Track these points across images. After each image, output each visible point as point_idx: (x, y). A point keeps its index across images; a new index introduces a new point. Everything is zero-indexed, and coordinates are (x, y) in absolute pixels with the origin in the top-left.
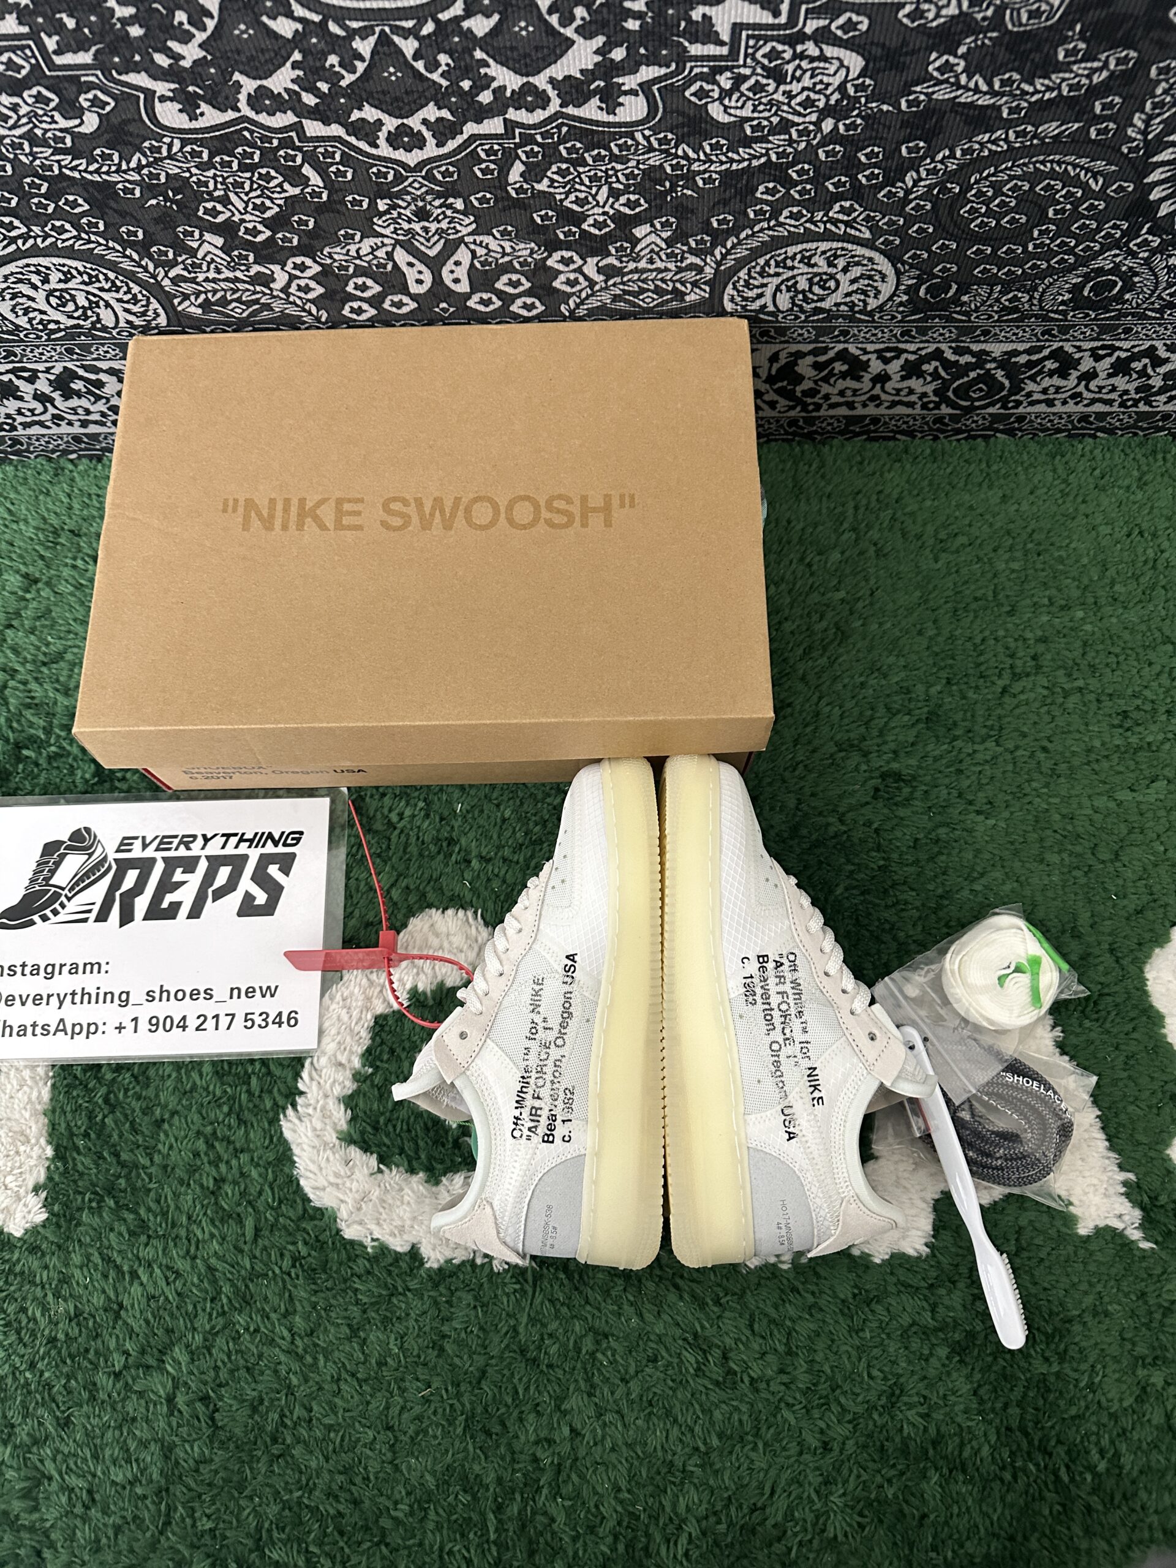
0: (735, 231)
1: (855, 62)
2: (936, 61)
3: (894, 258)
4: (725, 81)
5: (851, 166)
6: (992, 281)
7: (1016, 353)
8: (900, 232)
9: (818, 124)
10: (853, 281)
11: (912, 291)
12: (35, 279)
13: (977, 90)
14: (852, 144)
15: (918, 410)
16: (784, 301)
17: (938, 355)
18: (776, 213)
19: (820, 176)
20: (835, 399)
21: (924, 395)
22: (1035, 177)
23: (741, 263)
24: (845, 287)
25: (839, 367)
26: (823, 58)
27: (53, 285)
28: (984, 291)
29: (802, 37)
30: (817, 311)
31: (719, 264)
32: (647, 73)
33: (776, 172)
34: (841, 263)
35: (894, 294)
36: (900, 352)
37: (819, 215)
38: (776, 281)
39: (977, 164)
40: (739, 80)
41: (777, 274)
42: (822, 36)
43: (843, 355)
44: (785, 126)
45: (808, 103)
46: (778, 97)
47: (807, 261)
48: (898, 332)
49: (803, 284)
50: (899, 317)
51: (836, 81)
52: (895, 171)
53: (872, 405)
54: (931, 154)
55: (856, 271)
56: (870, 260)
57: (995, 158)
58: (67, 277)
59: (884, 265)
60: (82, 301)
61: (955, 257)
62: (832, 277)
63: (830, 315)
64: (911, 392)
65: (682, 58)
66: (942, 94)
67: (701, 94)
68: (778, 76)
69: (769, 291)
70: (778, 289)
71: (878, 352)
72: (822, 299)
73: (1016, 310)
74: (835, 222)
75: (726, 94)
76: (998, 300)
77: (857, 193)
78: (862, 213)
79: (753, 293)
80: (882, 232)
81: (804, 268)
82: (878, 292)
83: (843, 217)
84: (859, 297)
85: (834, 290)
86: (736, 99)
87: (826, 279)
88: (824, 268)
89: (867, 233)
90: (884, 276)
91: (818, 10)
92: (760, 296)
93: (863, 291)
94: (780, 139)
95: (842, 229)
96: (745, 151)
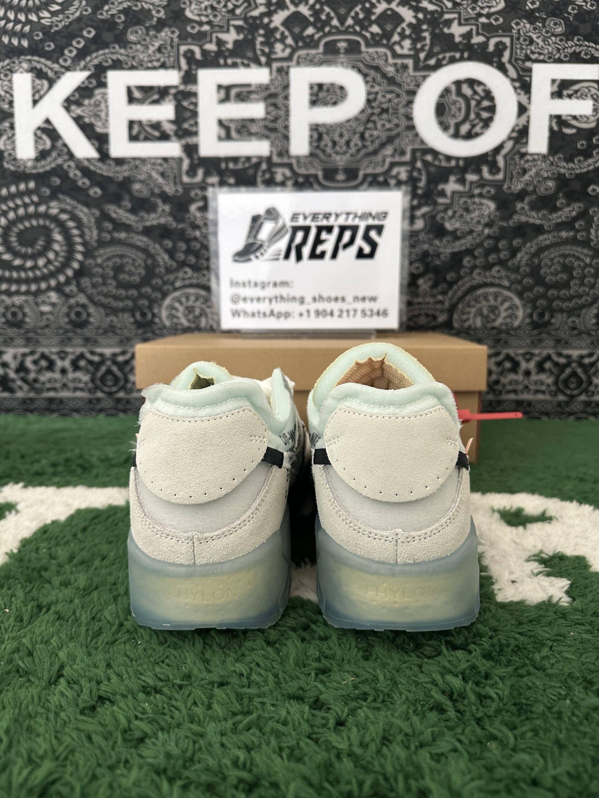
0: (456, 282)
1: (492, 205)
2: (519, 206)
3: (520, 295)
4: (450, 213)
5: (496, 250)
6: (562, 311)
7: (582, 357)
8: (520, 282)
9: (482, 231)
10: (506, 310)
11: (531, 315)
12: (184, 300)
13: (534, 218)
14: (497, 239)
15: (547, 397)
16: (479, 322)
17: (548, 358)
18: (471, 273)
19: (487, 253)
20: (509, 388)
21: (548, 386)
22: (565, 256)
23: (461, 299)
24: (504, 314)
25: (508, 365)
26: (481, 204)
27: (190, 303)
28: (559, 316)
29: (473, 196)
30: (494, 328)
31: (450, 300)
32: (425, 209)
33: (469, 252)
34: (500, 299)
35: (523, 319)
36: (533, 355)
37: (487, 274)
38: (473, 310)
39: (542, 250)
40: (455, 212)
41: (474, 306)
42: (481, 195)
43: (508, 358)
44: (471, 232)
45: (479, 222)
46: (468, 220)
47: (486, 298)
48: (528, 341)
49: (485, 312)
50: (527, 332)
51: (487, 213)
52: (514, 252)
53: (525, 392)
54: (524, 244)
55: (506, 305)
56: (510, 298)
57: (548, 247)
58: (197, 299)
59: (517, 301)
60: (197, 312)
61: (544, 296)
62: (496, 307)
63: (499, 331)
64: (542, 383)
65: (435, 203)
66: (524, 219)
67: (443, 218)
68: (467, 210)
69: (472, 316)
70: (475, 316)
71: (524, 355)
72: (494, 320)
73: (574, 329)
74: (494, 277)
75: (451, 218)
76: (566, 323)
77: (502, 263)
78: (503, 273)
79: (465, 317)
80: (512, 283)
81: (484, 303)
82: (516, 317)
83: (496, 275)
84: (509, 320)
85: (498, 316)
86: (453, 221)
87: (493, 309)
88: (492, 302)
89: (506, 283)
90: (517, 308)
91: (477, 187)
92: (468, 319)
93: (510, 316)
94: (469, 238)
95: (497, 281)
96: (458, 243)
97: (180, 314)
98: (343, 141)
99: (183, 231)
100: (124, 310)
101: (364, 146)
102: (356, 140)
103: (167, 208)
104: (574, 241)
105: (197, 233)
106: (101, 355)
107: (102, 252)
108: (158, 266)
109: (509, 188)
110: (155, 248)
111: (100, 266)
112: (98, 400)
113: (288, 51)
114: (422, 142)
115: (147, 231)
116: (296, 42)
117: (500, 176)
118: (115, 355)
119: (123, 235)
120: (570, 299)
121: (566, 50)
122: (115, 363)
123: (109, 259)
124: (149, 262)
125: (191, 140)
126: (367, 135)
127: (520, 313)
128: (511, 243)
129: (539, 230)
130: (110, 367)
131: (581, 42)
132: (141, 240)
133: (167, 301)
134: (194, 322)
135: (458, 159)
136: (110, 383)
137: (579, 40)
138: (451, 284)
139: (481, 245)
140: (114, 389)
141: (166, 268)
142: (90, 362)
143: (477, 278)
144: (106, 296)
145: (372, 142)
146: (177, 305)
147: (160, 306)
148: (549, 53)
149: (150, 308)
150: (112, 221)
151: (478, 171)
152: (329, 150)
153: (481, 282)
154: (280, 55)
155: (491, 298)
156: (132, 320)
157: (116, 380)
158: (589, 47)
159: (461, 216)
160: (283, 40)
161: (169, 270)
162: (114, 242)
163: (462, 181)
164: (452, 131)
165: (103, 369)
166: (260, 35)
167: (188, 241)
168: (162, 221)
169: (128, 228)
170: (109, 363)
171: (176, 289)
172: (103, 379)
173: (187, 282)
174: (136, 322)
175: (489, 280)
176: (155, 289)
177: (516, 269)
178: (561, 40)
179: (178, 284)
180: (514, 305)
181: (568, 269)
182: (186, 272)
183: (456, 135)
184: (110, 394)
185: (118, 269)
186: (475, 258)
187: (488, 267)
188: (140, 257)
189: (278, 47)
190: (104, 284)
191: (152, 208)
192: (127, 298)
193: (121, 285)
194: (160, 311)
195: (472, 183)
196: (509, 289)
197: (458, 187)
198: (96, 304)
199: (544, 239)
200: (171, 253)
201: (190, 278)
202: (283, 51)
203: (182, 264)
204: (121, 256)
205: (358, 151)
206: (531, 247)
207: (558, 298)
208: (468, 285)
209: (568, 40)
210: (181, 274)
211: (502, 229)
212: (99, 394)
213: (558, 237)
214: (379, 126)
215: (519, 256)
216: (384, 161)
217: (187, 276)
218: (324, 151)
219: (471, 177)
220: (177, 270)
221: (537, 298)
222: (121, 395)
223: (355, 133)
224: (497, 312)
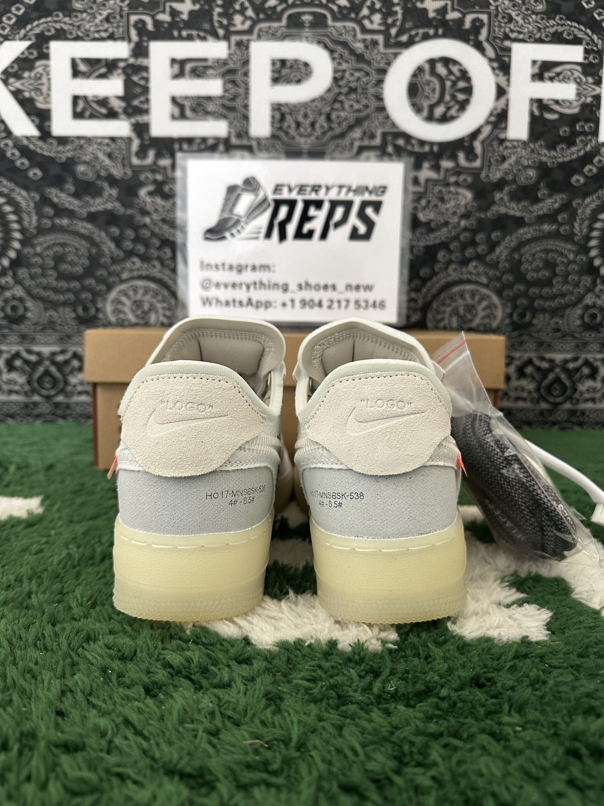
0: (430, 278)
1: (469, 195)
2: (498, 196)
3: (499, 293)
4: (423, 202)
5: (473, 243)
6: (544, 310)
7: (566, 361)
8: (499, 279)
9: (458, 223)
10: (484, 309)
11: (511, 315)
12: (131, 293)
13: (513, 209)
14: (474, 232)
15: (528, 405)
17: (530, 362)
18: (446, 268)
19: (464, 246)
21: (530, 392)
22: (547, 251)
23: (435, 297)
24: (481, 314)
26: (457, 193)
27: (139, 297)
28: (541, 316)
29: (448, 184)
31: (424, 297)
33: (444, 245)
34: (477, 298)
35: (503, 320)
37: (464, 269)
38: (449, 309)
39: (522, 244)
40: (429, 202)
41: (449, 305)
42: (457, 184)
44: (446, 223)
45: (455, 213)
46: (443, 210)
47: (462, 295)
48: (508, 343)
49: (461, 311)
50: (507, 334)
51: (463, 203)
52: (493, 246)
54: (504, 237)
55: (484, 304)
56: (489, 297)
57: (528, 242)
58: (146, 292)
59: (495, 299)
60: (146, 307)
61: (525, 294)
62: (473, 306)
64: (523, 389)
66: (503, 210)
68: (442, 200)
69: (447, 315)
70: (451, 316)
72: (471, 321)
73: (557, 330)
74: (471, 273)
75: (424, 208)
76: (549, 324)
77: (480, 258)
78: (481, 269)
79: (440, 317)
80: (490, 280)
81: (460, 301)
82: (495, 317)
83: (474, 271)
84: (487, 321)
85: (475, 316)
86: (427, 211)
87: (470, 308)
88: (469, 301)
89: (484, 280)
90: (496, 307)
91: (453, 174)
92: (443, 319)
93: (488, 316)
94: (445, 230)
95: (474, 278)
96: (432, 236)
97: (127, 309)
98: (308, 122)
99: (131, 217)
100: (65, 304)
101: (331, 128)
102: (322, 120)
103: (114, 192)
104: (556, 235)
105: (147, 220)
106: (39, 354)
107: (41, 239)
108: (103, 255)
109: (487, 176)
110: (100, 235)
111: (40, 255)
112: (35, 404)
113: (248, 23)
114: (394, 125)
115: (92, 218)
116: (257, 14)
117: (477, 164)
118: (53, 354)
119: (65, 222)
120: (553, 297)
121: (547, 30)
122: (54, 363)
123: (49, 247)
124: (94, 251)
125: (142, 119)
126: (334, 116)
127: (499, 313)
128: (489, 237)
129: (519, 222)
130: (48, 367)
131: (563, 22)
132: (85, 227)
133: (113, 295)
134: (143, 318)
135: (432, 144)
136: (48, 386)
137: (561, 19)
138: (424, 281)
139: (457, 237)
140: (53, 392)
141: (112, 258)
142: (27, 362)
143: (453, 274)
144: (45, 288)
145: (339, 123)
146: (124, 299)
147: (105, 300)
148: (529, 32)
149: (93, 301)
150: (54, 206)
151: (454, 157)
152: (292, 132)
153: (457, 279)
154: (239, 27)
155: (467, 296)
156: (73, 315)
157: (55, 382)
158: (571, 26)
159: (436, 206)
160: (242, 11)
161: (115, 260)
162: (55, 229)
163: (436, 168)
164: (425, 113)
165: (41, 369)
166: (218, 6)
167: (136, 228)
168: (109, 206)
169: (70, 214)
170: (47, 363)
171: (122, 281)
172: (40, 381)
173: (136, 274)
174: (78, 317)
175: (465, 277)
176: (100, 280)
177: (495, 265)
178: (542, 19)
179: (125, 276)
180: (493, 304)
181: (550, 265)
182: (133, 263)
183: (430, 118)
184: (48, 398)
185: (59, 259)
186: (450, 252)
187: (465, 262)
188: (83, 246)
189: (238, 19)
190: (44, 275)
191: (97, 192)
192: (69, 290)
193: (61, 276)
194: (105, 306)
195: (447, 170)
196: (487, 286)
197: (433, 175)
198: (34, 297)
199: (525, 233)
200: (118, 242)
201: (138, 269)
202: (243, 23)
203: (130, 254)
204: (63, 245)
205: (324, 133)
206: (511, 241)
207: (540, 297)
208: (443, 282)
209: (549, 18)
210: (128, 265)
211: (480, 220)
212: (36, 398)
213: (540, 230)
214: (347, 107)
215: (498, 250)
216: (352, 144)
217: (135, 267)
218: (287, 133)
219: (446, 164)
220: (124, 260)
221: (517, 296)
222: (60, 398)
223: (321, 114)
224: (474, 312)
